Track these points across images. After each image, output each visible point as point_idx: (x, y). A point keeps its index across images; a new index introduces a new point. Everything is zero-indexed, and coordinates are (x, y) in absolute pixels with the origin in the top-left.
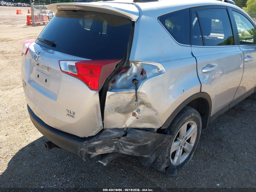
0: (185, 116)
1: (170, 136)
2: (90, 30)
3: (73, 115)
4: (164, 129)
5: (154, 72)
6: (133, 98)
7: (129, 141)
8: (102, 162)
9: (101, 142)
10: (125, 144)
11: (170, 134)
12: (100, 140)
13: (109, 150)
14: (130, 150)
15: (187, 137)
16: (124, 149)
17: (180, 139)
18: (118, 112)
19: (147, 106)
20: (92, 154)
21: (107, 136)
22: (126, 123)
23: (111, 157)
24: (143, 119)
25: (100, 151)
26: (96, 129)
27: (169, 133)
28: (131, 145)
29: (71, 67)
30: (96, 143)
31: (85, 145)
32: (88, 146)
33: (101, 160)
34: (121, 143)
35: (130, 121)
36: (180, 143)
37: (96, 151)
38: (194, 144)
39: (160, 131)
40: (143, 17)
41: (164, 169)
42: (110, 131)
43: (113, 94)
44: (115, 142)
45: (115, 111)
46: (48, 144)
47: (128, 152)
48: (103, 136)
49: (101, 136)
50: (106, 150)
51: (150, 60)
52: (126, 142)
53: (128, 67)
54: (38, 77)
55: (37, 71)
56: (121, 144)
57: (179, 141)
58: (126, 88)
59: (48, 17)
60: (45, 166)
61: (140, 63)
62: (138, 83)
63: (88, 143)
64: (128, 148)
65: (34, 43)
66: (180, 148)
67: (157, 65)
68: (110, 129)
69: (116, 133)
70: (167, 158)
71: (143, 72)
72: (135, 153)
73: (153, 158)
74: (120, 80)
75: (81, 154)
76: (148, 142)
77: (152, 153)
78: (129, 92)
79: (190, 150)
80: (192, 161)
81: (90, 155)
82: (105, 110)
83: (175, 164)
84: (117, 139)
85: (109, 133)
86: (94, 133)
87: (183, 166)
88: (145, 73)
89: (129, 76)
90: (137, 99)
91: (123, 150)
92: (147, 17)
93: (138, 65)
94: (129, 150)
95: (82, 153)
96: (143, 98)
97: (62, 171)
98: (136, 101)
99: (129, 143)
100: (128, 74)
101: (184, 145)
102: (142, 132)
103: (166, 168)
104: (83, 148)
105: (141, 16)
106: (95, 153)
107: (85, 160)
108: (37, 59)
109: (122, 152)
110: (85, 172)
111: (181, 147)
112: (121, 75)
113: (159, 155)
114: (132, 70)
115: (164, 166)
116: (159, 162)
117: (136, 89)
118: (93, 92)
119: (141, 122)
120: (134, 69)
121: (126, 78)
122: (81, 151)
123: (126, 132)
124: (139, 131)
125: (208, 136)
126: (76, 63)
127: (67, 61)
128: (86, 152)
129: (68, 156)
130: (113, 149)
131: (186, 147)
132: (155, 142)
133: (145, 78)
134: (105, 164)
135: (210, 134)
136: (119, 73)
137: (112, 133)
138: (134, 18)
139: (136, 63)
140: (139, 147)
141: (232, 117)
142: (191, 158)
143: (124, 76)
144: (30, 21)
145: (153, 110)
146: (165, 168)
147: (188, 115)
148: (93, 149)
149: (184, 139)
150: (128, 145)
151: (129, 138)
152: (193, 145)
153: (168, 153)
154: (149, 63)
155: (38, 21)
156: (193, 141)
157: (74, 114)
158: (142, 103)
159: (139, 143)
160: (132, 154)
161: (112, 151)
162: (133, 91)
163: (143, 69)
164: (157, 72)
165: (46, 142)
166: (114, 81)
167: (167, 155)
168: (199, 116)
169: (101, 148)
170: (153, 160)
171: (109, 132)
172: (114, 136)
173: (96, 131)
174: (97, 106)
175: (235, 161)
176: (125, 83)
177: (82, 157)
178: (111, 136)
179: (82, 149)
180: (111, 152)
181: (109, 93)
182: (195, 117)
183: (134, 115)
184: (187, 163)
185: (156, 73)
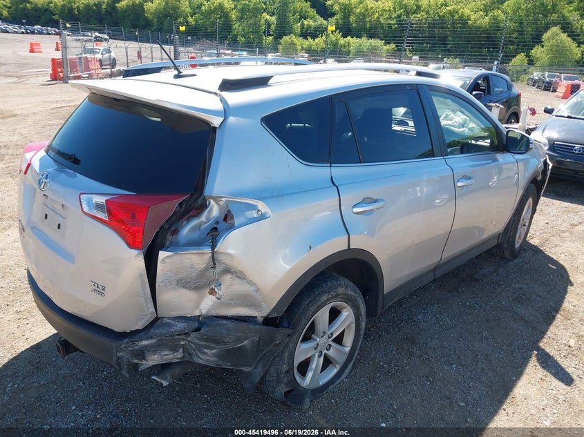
0: (322, 293)
1: (287, 331)
2: (160, 120)
3: (103, 291)
4: (276, 318)
5: (249, 217)
6: (209, 263)
7: (207, 340)
8: (158, 380)
9: (154, 341)
10: (199, 345)
11: (288, 327)
12: (152, 338)
13: (171, 356)
14: (210, 356)
15: (332, 334)
16: (199, 354)
17: (316, 337)
18: (184, 287)
19: (237, 277)
20: (142, 364)
21: (163, 331)
22: (201, 308)
23: (177, 371)
24: (232, 299)
25: (154, 359)
26: (144, 317)
27: (285, 324)
28: (211, 348)
29: (99, 207)
30: (145, 343)
31: (125, 347)
32: (130, 349)
33: (157, 375)
34: (192, 343)
35: (207, 305)
36: (318, 344)
37: (147, 358)
38: (350, 348)
39: (268, 321)
40: (231, 119)
41: (283, 395)
42: (169, 321)
43: (170, 256)
44: (182, 343)
45: (177, 285)
46: (62, 345)
47: (208, 361)
48: (157, 331)
49: (152, 331)
50: (165, 357)
51: (242, 195)
52: (201, 343)
53: (204, 206)
54: (46, 218)
55: (45, 207)
56: (194, 346)
57: (316, 340)
58: (195, 244)
59: (100, 61)
60: (57, 388)
61: (224, 199)
62: (216, 236)
63: (131, 343)
64: (206, 353)
65: (42, 153)
66: (317, 355)
67: (255, 204)
68: (170, 318)
69: (180, 326)
70: (287, 372)
71: (227, 216)
72: (221, 363)
73: (258, 373)
74: (187, 230)
75: (118, 362)
76: (245, 343)
77: (256, 362)
78: (200, 251)
79: (341, 360)
80: (346, 380)
81: (136, 366)
82: (157, 284)
83: (307, 386)
84: (184, 336)
85: (169, 325)
86: (140, 324)
87: (326, 391)
88: (232, 218)
89: (206, 223)
90: (215, 264)
91: (199, 357)
92: (241, 119)
93: (221, 203)
94: (208, 356)
95: (120, 361)
96: (227, 262)
97: (90, 398)
98: (214, 267)
99: (206, 343)
100: (203, 218)
101: (328, 350)
102: (229, 324)
103: (287, 393)
104: (123, 352)
105: (228, 118)
106: (144, 362)
107: (127, 375)
108: (42, 186)
109: (196, 360)
110: (134, 400)
111: (321, 352)
112: (189, 220)
113: (269, 367)
114: (211, 211)
115: (282, 389)
116: (270, 381)
117: (213, 247)
118: (134, 252)
119: (228, 305)
120: (214, 210)
121: (199, 226)
122: (118, 358)
123: (201, 323)
124: (225, 322)
125: (390, 333)
126: (106, 201)
127: (94, 196)
128: (128, 360)
129: (105, 370)
130: (179, 354)
131: (331, 353)
132: (258, 342)
133: (232, 227)
134: (165, 383)
135: (393, 329)
136: (186, 217)
137: (173, 325)
138: (216, 121)
139: (217, 199)
140: (228, 351)
141: (450, 294)
142: (344, 375)
143: (194, 222)
144: (59, 70)
145: (249, 283)
146: (285, 393)
147: (329, 292)
148: (141, 354)
149: (326, 336)
150: (206, 347)
151: (205, 335)
152: (347, 349)
153: (289, 363)
154: (242, 201)
155: (77, 71)
156: (349, 340)
157: (104, 289)
158: (227, 271)
159: (225, 343)
160: (217, 365)
161: (177, 359)
162: (208, 250)
163: (229, 211)
164: (255, 215)
165: (59, 341)
166: (176, 232)
167: (285, 368)
168: (356, 293)
169: (155, 352)
170: (259, 377)
171: (168, 323)
172: (176, 331)
173: (143, 322)
174: (141, 275)
175: (429, 381)
176: (196, 235)
177: (121, 369)
178: (172, 330)
179: (119, 354)
180: (177, 361)
181: (162, 255)
182: (345, 294)
183: (212, 292)
184: (335, 384)
185: (254, 218)
